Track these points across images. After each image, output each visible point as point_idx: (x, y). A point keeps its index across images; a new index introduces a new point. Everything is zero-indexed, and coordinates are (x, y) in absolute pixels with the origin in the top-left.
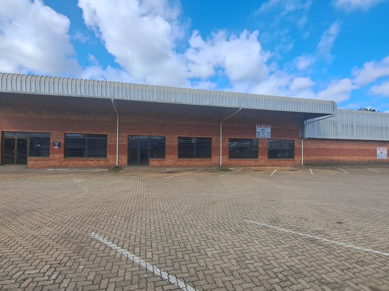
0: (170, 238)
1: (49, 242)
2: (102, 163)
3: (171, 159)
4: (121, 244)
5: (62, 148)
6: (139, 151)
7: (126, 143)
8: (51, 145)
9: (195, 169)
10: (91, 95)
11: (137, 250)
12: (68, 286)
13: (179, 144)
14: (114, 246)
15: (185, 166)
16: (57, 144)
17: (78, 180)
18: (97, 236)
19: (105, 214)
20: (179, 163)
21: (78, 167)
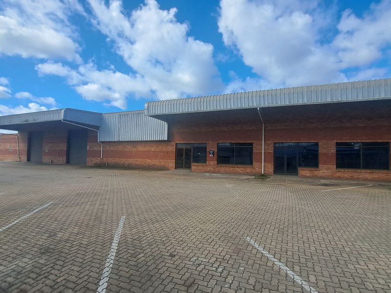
0: (338, 266)
1: (213, 237)
2: (249, 169)
3: (326, 169)
4: (278, 256)
5: (216, 155)
6: (286, 159)
7: (271, 150)
8: (208, 153)
9: (363, 183)
10: (239, 107)
11: (297, 268)
12: (232, 283)
13: (337, 151)
14: (270, 256)
15: (347, 179)
16: (211, 152)
17: (229, 185)
18: (252, 242)
19: (257, 221)
20: (338, 174)
21: (227, 173)
